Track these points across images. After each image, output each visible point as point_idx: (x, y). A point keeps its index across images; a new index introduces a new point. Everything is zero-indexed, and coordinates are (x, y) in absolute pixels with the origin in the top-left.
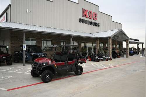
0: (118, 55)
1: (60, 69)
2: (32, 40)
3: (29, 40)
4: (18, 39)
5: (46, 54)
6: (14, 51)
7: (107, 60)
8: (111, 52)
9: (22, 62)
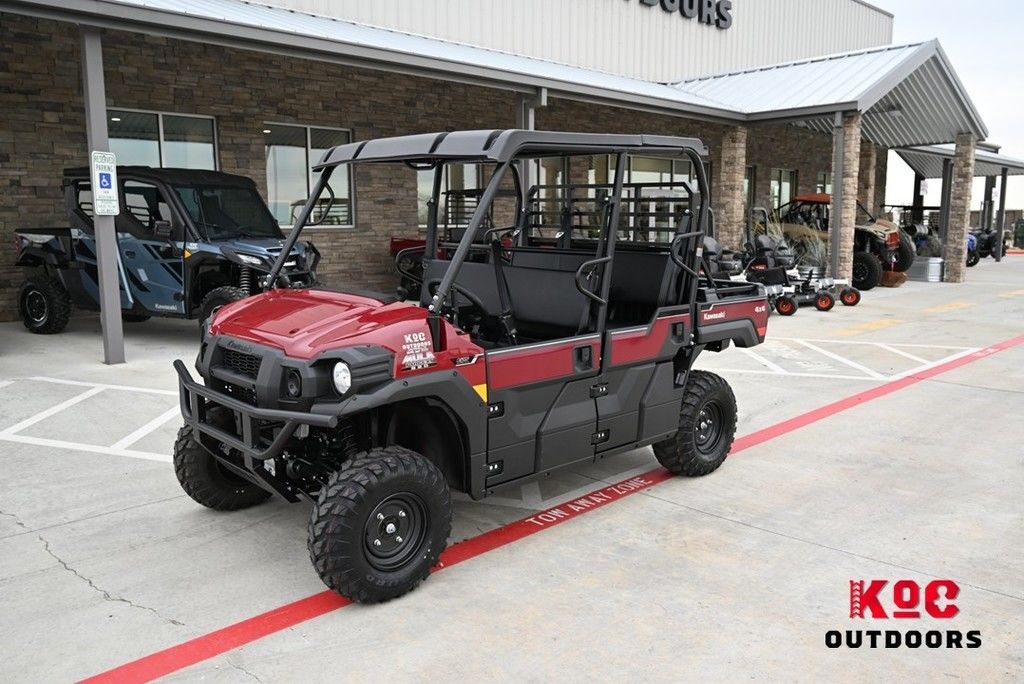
0: (887, 266)
1: (527, 426)
2: (176, 134)
3: (145, 132)
4: (51, 117)
5: (311, 249)
6: (12, 228)
7: (823, 302)
8: (849, 234)
9: (95, 327)
